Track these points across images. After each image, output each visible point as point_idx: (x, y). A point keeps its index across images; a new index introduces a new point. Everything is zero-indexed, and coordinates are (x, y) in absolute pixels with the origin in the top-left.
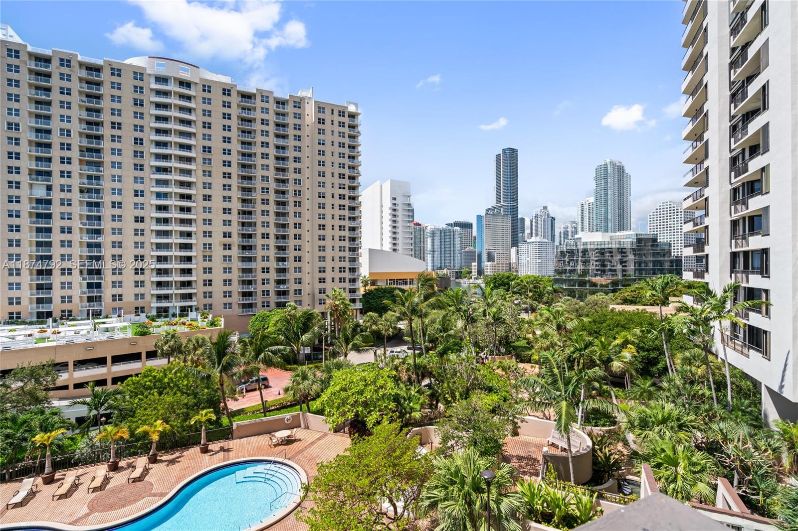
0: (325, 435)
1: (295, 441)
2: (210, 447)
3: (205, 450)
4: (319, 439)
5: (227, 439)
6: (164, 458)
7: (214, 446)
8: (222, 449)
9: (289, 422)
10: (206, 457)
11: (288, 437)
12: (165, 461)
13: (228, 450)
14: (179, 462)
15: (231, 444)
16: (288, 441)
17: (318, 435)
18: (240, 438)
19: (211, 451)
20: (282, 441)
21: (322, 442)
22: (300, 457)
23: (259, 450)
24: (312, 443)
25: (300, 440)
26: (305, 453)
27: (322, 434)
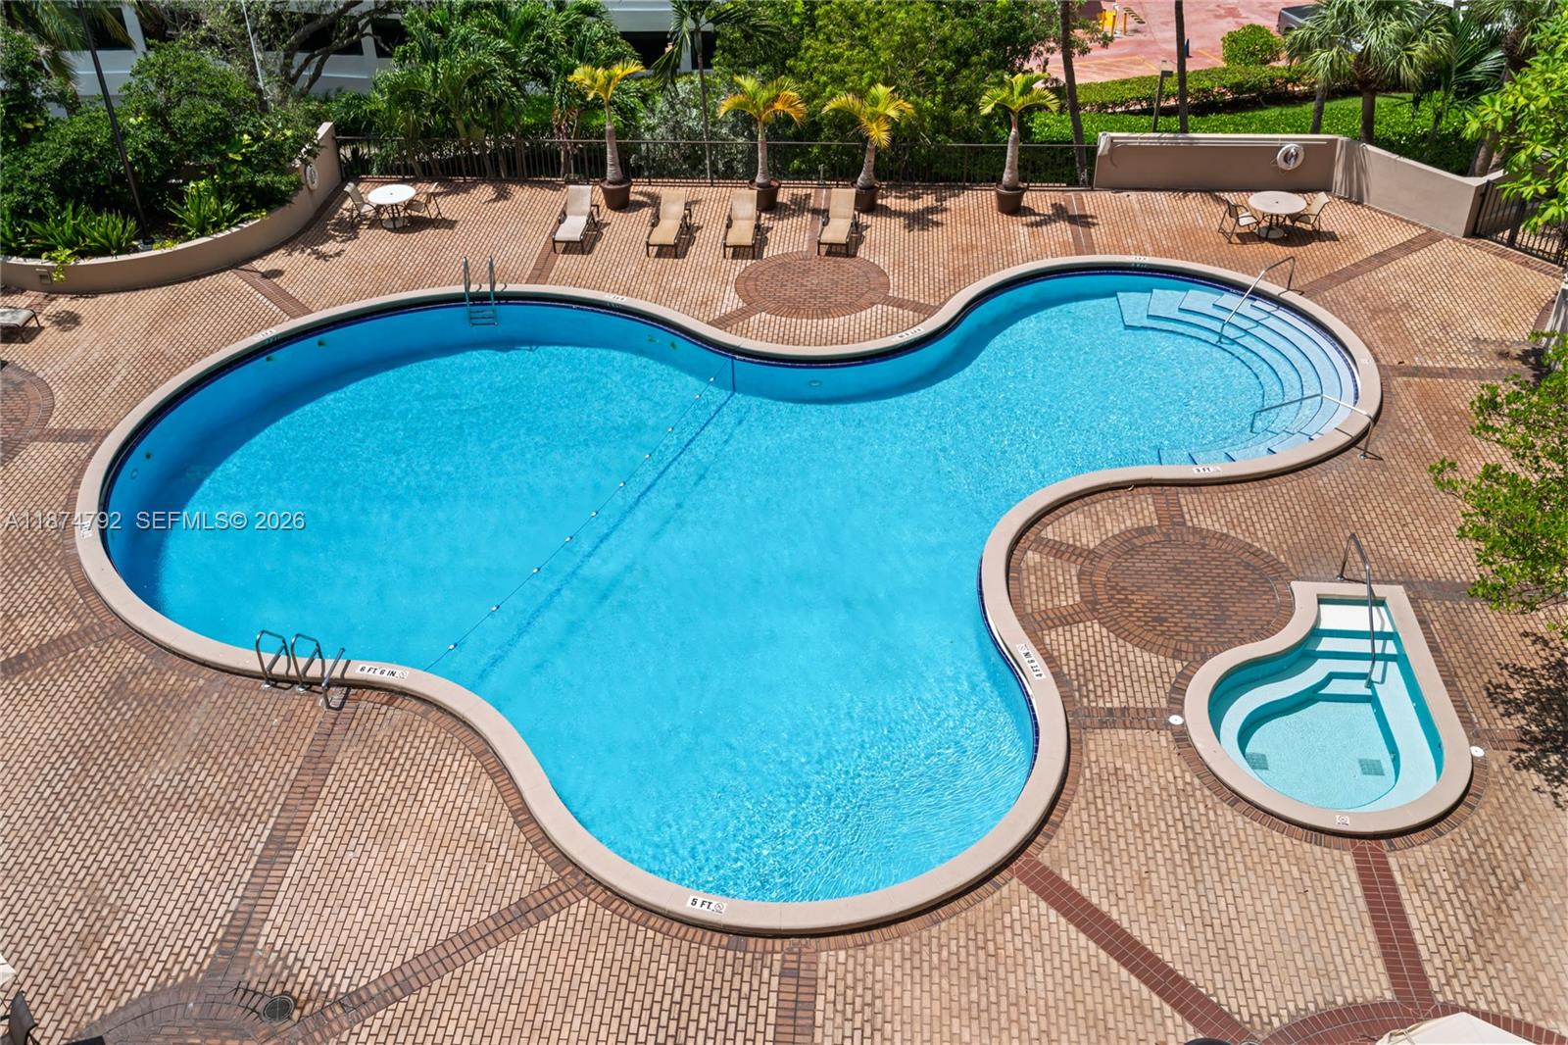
0: (1430, 238)
1: (1317, 235)
2: (1028, 200)
3: (1012, 206)
4: (1408, 247)
5: (1073, 182)
6: (891, 202)
7: (1039, 199)
8: (1060, 213)
9: (1292, 165)
10: (1018, 227)
11: (1295, 217)
12: (898, 214)
13: (1082, 221)
14: (937, 224)
15: (1092, 201)
16: (1292, 233)
17: (1402, 235)
18: (1118, 188)
19: (1029, 211)
20: (1270, 228)
21: (1415, 258)
22: (1338, 292)
23: (1188, 237)
24: (1383, 258)
25: (1331, 237)
26: (1358, 284)
27: (1416, 232)
